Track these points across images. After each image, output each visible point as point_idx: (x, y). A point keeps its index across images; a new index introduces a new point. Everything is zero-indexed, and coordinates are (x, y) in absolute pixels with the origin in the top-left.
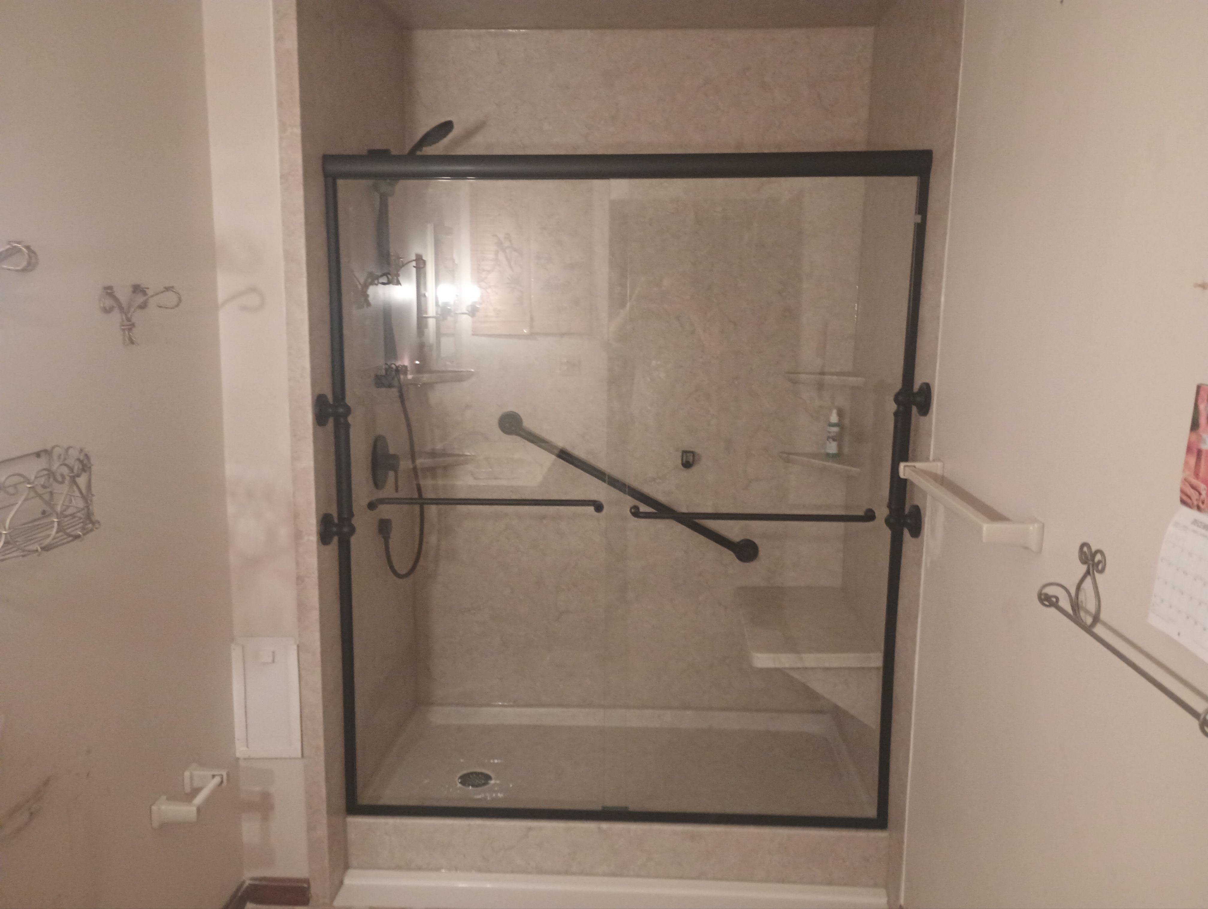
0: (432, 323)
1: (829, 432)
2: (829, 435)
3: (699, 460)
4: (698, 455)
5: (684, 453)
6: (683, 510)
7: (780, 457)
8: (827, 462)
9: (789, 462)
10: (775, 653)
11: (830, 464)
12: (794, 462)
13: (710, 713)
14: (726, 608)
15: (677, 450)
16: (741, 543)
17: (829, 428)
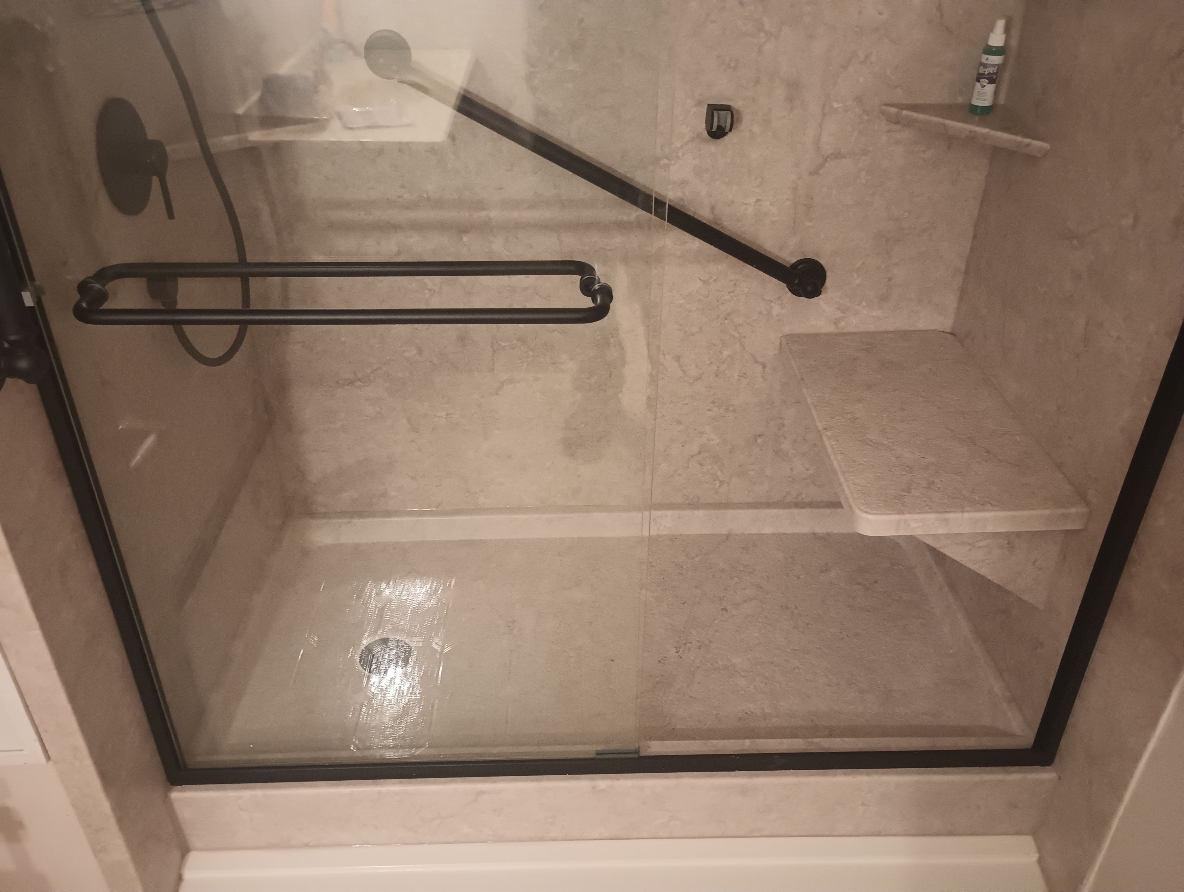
1: (985, 66)
2: (981, 71)
3: (740, 120)
4: (738, 112)
5: (715, 111)
6: (704, 214)
7: (883, 113)
8: (978, 125)
9: (898, 123)
10: (901, 513)
11: (986, 130)
12: (908, 124)
13: (730, 513)
14: (764, 366)
15: (699, 103)
16: (799, 267)
17: (984, 58)
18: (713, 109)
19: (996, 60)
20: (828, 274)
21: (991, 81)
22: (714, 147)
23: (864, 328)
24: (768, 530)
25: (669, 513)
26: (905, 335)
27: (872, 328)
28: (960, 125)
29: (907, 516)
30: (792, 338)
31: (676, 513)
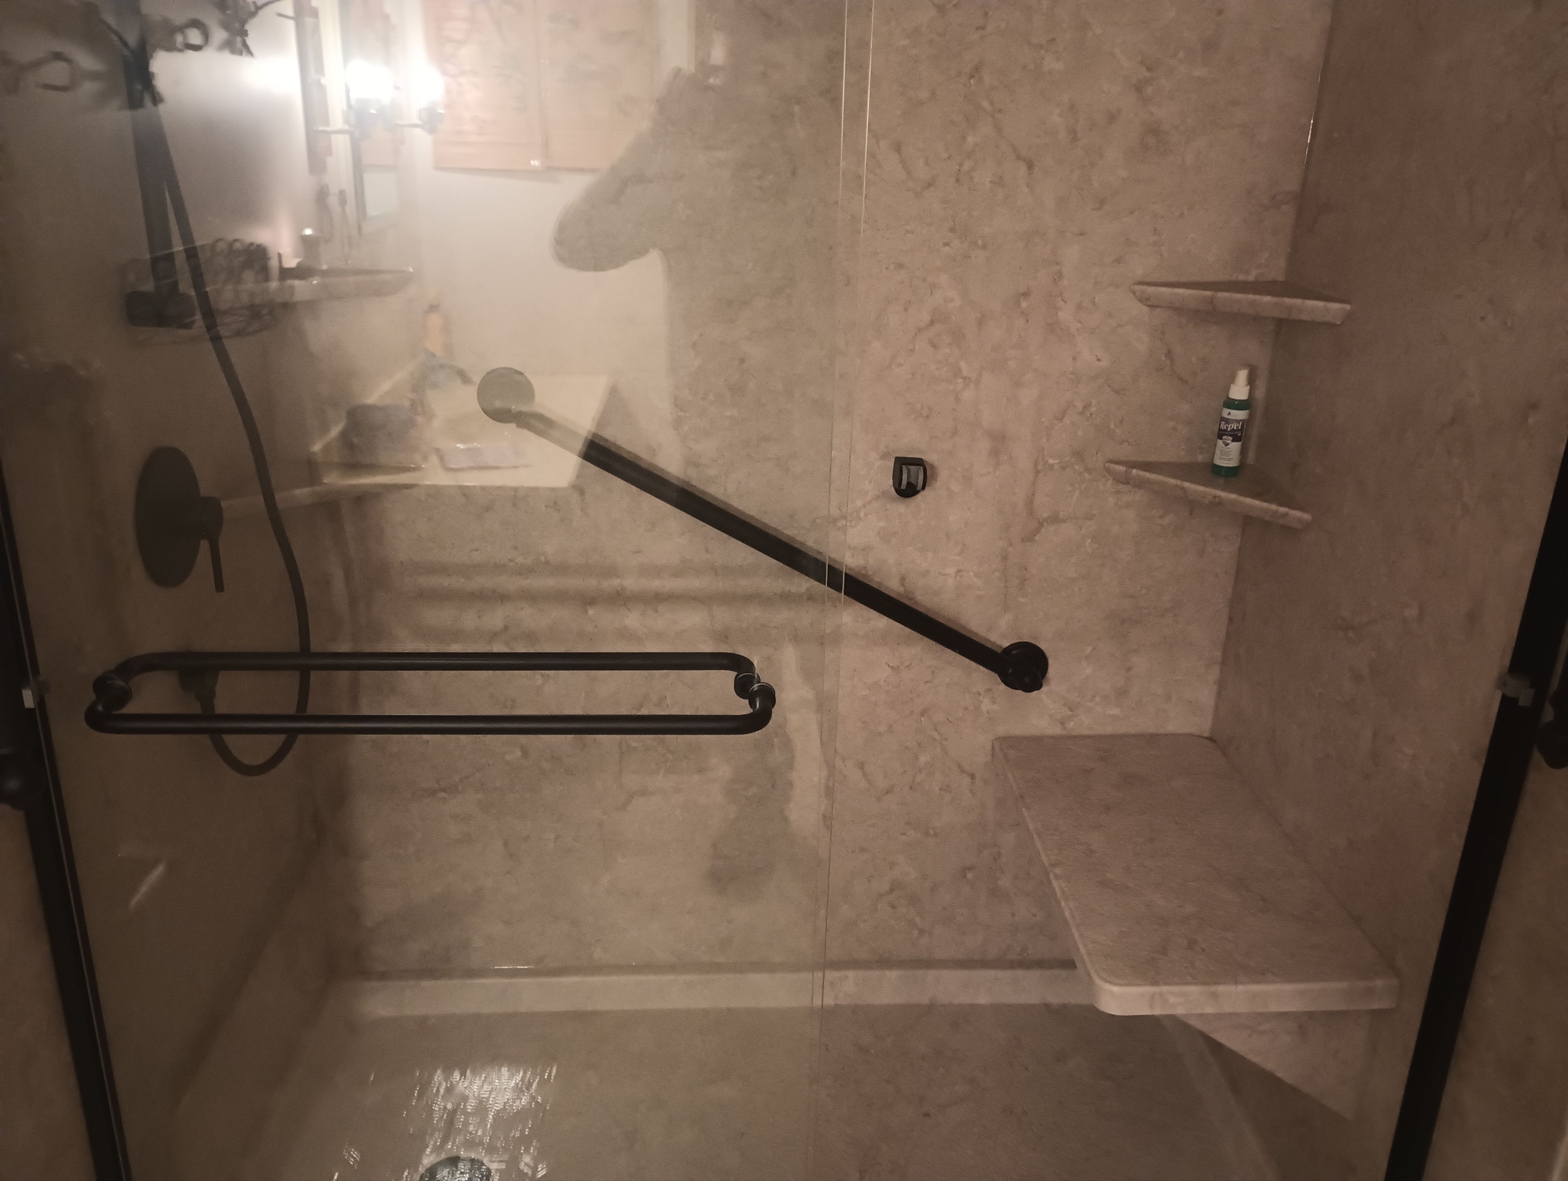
0: (341, 145)
1: (1227, 421)
2: (1223, 426)
3: (934, 477)
4: (932, 466)
5: (904, 467)
6: (892, 585)
7: (1108, 470)
8: (1223, 490)
9: (1127, 483)
10: (1155, 983)
11: (1233, 496)
12: (1140, 484)
13: (932, 974)
14: (972, 776)
15: (884, 456)
16: (1014, 652)
17: (1226, 412)
18: (902, 463)
19: (1240, 415)
20: (1050, 661)
21: (1236, 439)
22: (903, 508)
23: (1099, 730)
24: (983, 999)
25: (851, 974)
26: (1151, 739)
27: (1109, 730)
28: (1201, 488)
29: (1165, 989)
30: (1007, 742)
31: (861, 973)
